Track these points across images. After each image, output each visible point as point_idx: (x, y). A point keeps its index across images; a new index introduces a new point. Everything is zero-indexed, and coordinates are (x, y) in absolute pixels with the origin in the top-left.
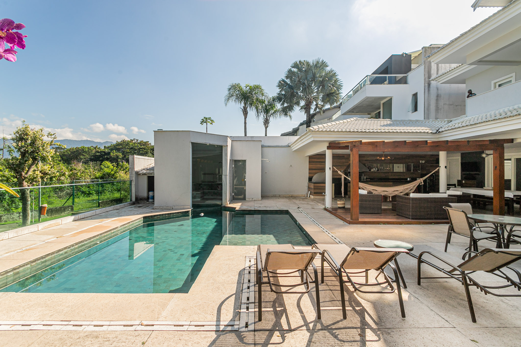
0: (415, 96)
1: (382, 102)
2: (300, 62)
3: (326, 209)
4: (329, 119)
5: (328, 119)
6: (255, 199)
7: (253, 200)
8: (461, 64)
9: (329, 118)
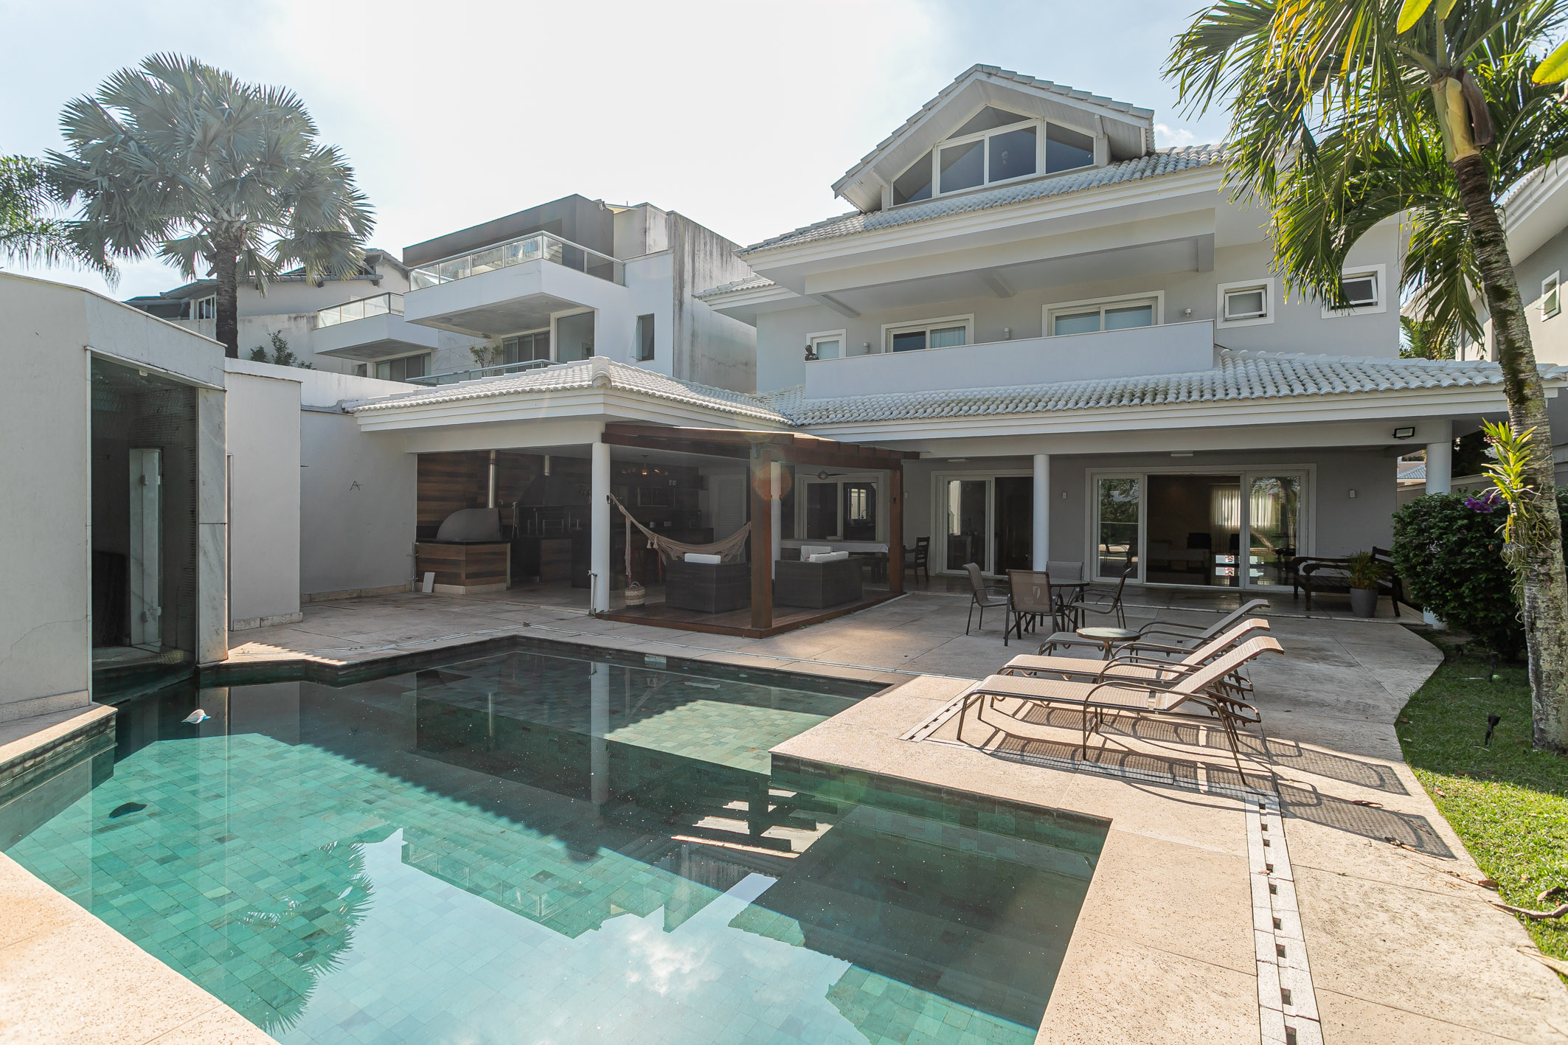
0: (646, 323)
1: (554, 316)
2: (193, 64)
3: (600, 616)
4: (295, 318)
5: (290, 318)
6: (276, 620)
7: (266, 623)
8: (772, 283)
9: (294, 315)
